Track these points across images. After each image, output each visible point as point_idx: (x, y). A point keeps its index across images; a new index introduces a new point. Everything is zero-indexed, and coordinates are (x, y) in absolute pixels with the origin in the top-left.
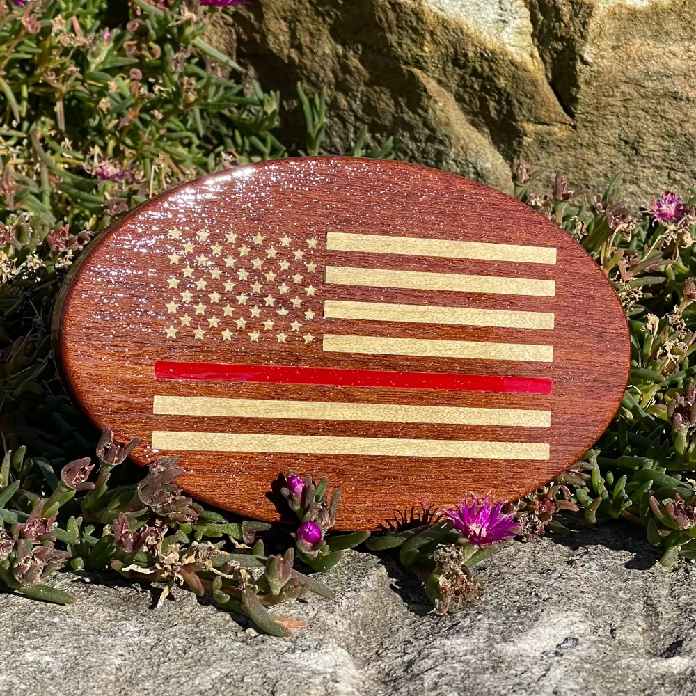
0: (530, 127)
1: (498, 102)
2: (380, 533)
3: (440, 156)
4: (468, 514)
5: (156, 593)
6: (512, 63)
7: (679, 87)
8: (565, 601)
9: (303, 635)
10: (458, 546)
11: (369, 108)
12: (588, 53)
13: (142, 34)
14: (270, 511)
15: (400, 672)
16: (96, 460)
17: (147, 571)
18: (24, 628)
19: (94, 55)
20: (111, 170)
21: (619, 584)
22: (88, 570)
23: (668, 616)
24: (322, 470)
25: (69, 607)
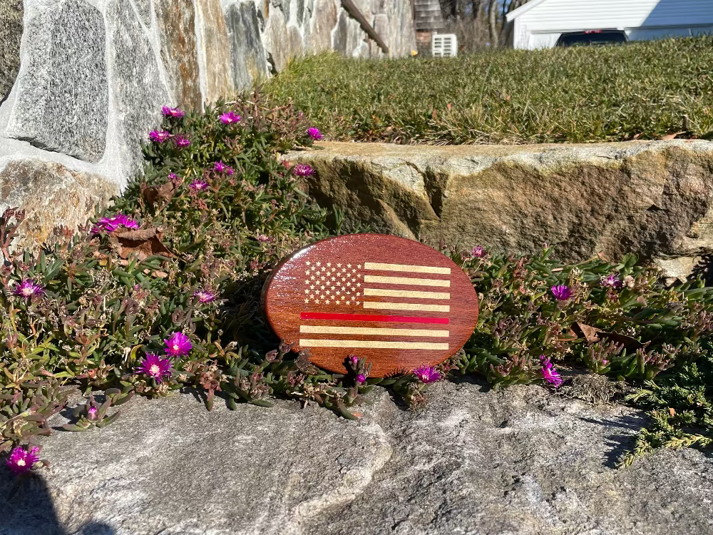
0: (423, 221)
1: (411, 212)
2: (386, 378)
3: (388, 233)
4: (421, 371)
5: (303, 403)
6: (417, 197)
7: (481, 206)
8: (460, 405)
9: (362, 419)
10: (418, 383)
11: (360, 214)
12: (446, 193)
13: (275, 186)
14: (344, 370)
15: (401, 434)
16: (279, 351)
17: (300, 394)
18: (255, 416)
19: (258, 194)
20: (265, 237)
21: (478, 398)
22: (275, 393)
23: (499, 411)
24: (363, 354)
25: (270, 408)
